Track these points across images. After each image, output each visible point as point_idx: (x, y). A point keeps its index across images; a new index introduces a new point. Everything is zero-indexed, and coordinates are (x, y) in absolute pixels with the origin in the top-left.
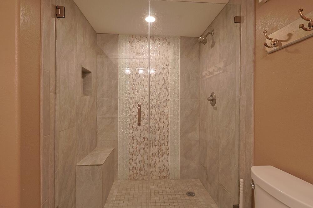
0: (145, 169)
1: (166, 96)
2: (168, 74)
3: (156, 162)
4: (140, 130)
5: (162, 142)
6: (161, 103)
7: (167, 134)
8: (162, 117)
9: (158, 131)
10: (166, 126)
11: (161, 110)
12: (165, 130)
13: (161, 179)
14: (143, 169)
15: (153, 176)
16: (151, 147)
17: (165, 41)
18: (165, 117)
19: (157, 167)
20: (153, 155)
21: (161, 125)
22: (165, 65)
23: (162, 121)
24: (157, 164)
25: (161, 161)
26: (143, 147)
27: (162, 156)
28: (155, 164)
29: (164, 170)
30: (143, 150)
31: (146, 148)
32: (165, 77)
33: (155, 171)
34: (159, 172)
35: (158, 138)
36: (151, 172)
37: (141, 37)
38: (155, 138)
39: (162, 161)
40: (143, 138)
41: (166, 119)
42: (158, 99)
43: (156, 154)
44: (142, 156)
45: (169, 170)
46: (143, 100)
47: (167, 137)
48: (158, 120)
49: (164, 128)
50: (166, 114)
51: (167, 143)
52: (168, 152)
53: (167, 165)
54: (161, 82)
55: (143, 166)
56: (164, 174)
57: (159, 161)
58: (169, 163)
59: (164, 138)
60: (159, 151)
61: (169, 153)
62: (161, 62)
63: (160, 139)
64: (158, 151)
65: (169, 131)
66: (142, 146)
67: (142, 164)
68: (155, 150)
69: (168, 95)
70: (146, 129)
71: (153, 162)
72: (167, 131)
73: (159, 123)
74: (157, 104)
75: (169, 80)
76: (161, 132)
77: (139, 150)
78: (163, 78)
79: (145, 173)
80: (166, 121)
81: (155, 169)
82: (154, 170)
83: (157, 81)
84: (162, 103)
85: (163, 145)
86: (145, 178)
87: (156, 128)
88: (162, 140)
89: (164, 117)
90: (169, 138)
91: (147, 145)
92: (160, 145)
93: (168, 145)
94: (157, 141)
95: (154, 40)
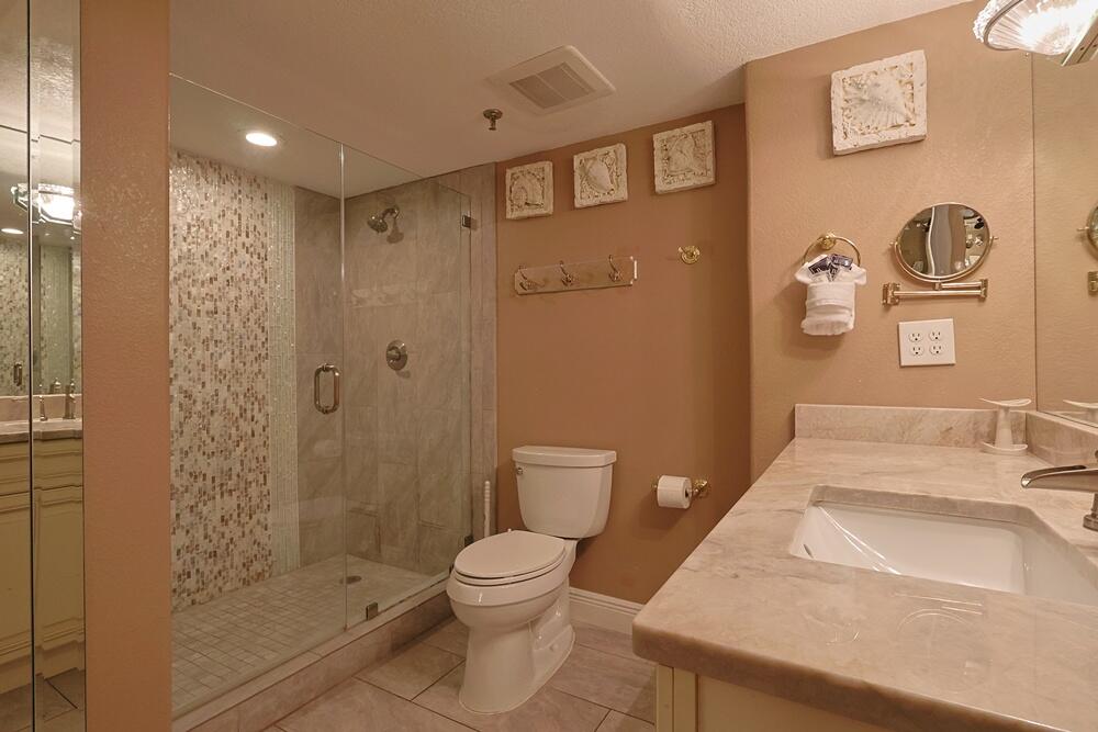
0: (198, 571)
1: (260, 345)
2: (263, 280)
3: (232, 539)
4: (181, 449)
5: (251, 477)
6: (245, 364)
7: (262, 452)
8: (249, 406)
9: (238, 446)
10: (258, 430)
11: (245, 386)
12: (257, 441)
13: (249, 585)
14: (193, 571)
15: (225, 583)
16: (218, 497)
17: (255, 186)
18: (256, 403)
19: (236, 552)
20: (223, 520)
21: (246, 427)
22: (255, 257)
23: (249, 416)
24: (235, 546)
25: (247, 531)
26: (193, 503)
27: (251, 518)
28: (231, 547)
29: (256, 556)
30: (192, 511)
31: (200, 505)
32: (256, 290)
33: (232, 566)
34: (244, 565)
35: (237, 468)
36: (220, 573)
37: (179, 156)
38: (231, 469)
39: (251, 531)
40: (191, 474)
41: (260, 410)
42: (237, 352)
43: (231, 515)
44: (188, 532)
45: (270, 551)
46: (190, 357)
47: (264, 461)
48: (237, 413)
49: (253, 435)
50: (260, 397)
51: (265, 477)
52: (265, 503)
53: (264, 540)
54: (245, 304)
55: (193, 563)
56: (257, 567)
57: (243, 533)
58: (269, 532)
59: (254, 465)
60: (243, 505)
61: (269, 506)
62: (244, 244)
63: (242, 470)
64: (239, 505)
65: (269, 442)
66: (189, 500)
67: (188, 557)
68: (231, 502)
69: (263, 343)
70: (200, 446)
71: (224, 542)
72: (262, 443)
73: (241, 421)
74: (233, 367)
75: (267, 299)
76: (246, 450)
77: (178, 515)
78: (252, 292)
79: (198, 582)
80: (258, 416)
81: (232, 559)
82: (228, 564)
83: (233, 299)
84: (248, 364)
85: (254, 484)
86: (198, 597)
87: (230, 438)
88: (250, 470)
89: (253, 404)
90: (269, 463)
91: (205, 493)
92: (242, 485)
93: (265, 484)
94: (234, 477)
95: (224, 176)
